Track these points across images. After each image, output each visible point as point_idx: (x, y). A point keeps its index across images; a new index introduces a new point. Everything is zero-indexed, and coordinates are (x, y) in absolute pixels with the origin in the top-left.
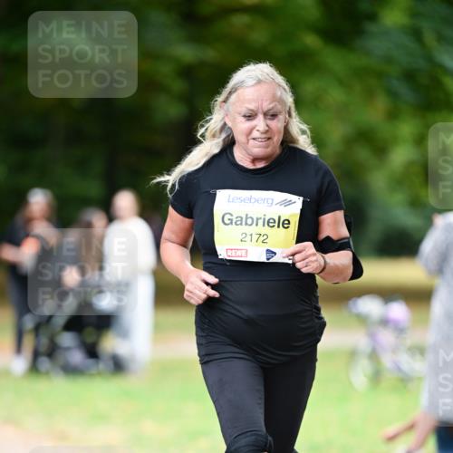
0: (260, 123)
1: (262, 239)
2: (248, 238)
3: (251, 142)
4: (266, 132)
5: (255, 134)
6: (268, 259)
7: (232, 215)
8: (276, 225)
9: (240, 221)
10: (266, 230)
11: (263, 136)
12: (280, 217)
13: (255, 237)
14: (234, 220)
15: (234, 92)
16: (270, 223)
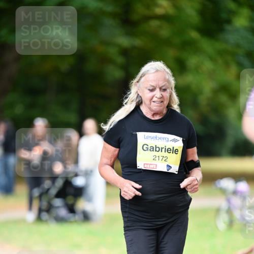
0: (158, 93)
1: (164, 159)
2: (157, 158)
3: (152, 103)
4: (161, 98)
5: (155, 99)
6: (168, 170)
7: (148, 145)
8: (172, 152)
9: (153, 149)
10: (166, 154)
11: (159, 100)
12: (173, 147)
13: (161, 158)
14: (149, 148)
15: (143, 76)
16: (168, 150)
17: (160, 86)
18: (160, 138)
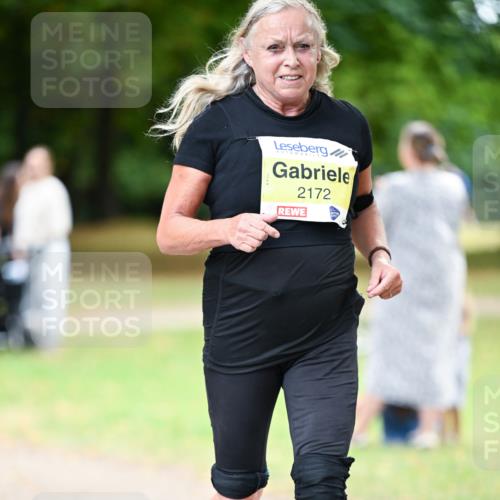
0: (289, 57)
1: (323, 194)
2: (307, 193)
3: (279, 81)
4: (297, 67)
5: (283, 71)
6: (334, 218)
7: (285, 165)
8: (337, 178)
9: (297, 172)
10: (327, 183)
11: (294, 72)
12: (340, 169)
13: (315, 193)
14: (289, 172)
15: (256, 21)
16: (330, 175)
17: (295, 41)
18: (308, 149)
